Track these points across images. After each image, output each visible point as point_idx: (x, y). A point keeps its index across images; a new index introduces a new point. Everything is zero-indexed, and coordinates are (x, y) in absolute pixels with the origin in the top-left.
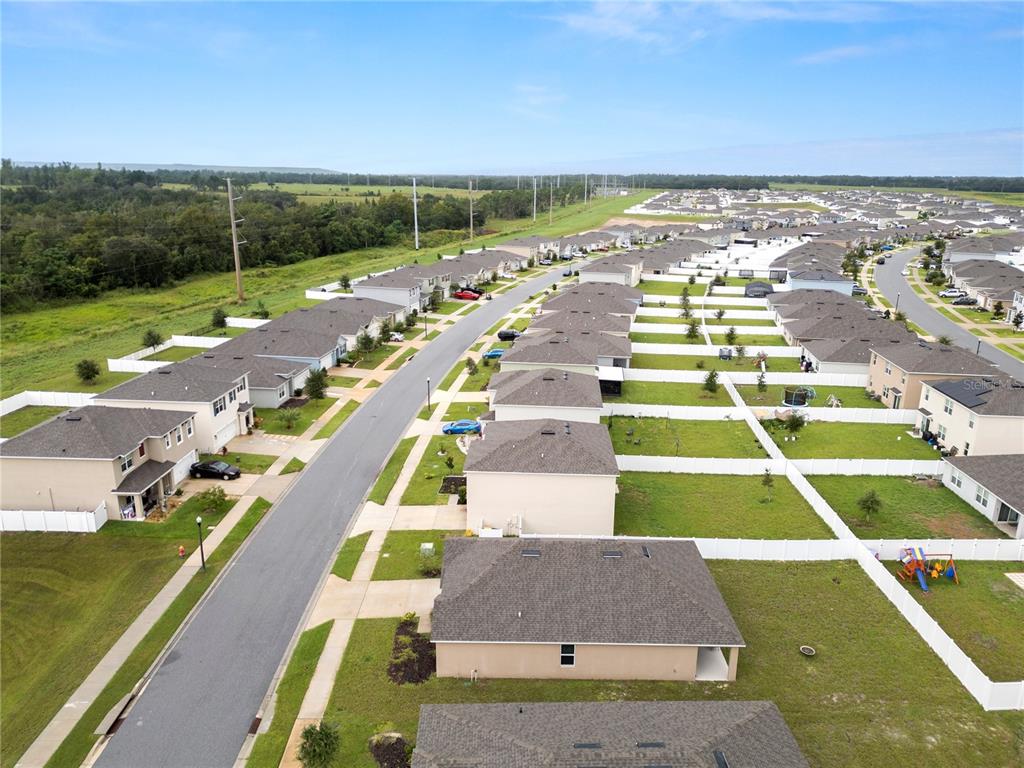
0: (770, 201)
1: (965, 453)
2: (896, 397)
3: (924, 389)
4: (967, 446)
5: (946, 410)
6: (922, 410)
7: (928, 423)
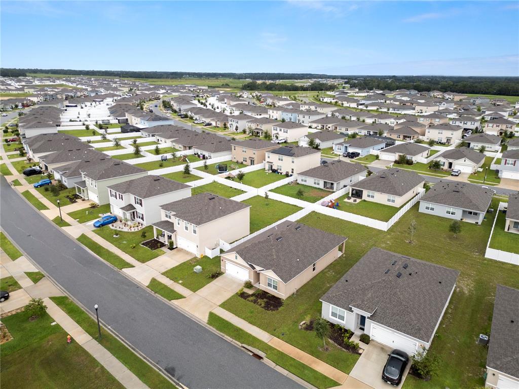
0: (40, 84)
1: (293, 172)
2: (251, 160)
3: (267, 154)
4: (293, 170)
5: (279, 159)
6: (268, 162)
7: (272, 166)
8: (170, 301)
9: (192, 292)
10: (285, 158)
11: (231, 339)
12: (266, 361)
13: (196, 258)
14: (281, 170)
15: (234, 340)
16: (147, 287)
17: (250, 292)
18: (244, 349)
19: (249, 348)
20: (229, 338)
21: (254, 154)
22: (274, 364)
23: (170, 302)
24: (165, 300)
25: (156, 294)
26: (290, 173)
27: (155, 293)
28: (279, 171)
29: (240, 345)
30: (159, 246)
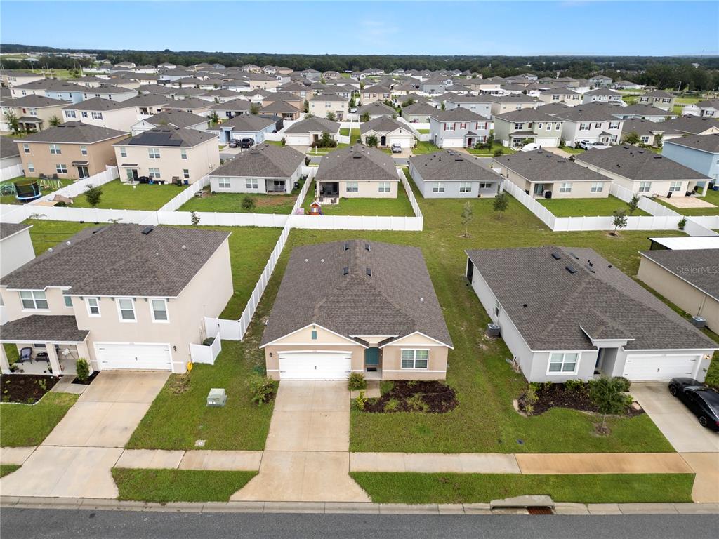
1: (187, 176)
2: (80, 168)
3: (118, 150)
4: (186, 171)
5: (151, 156)
6: (123, 165)
7: (135, 172)
8: (227, 500)
9: (258, 454)
10: (163, 151)
11: (459, 506)
12: (562, 508)
13: (174, 377)
14: (158, 175)
15: (466, 505)
16: (119, 499)
17: (375, 394)
18: (503, 512)
19: (508, 502)
20: (451, 506)
21: (85, 153)
22: (582, 506)
23: (230, 504)
24: (211, 507)
25: (169, 504)
26: (183, 179)
27: (163, 501)
28: (155, 179)
29: (488, 506)
30: (44, 387)
